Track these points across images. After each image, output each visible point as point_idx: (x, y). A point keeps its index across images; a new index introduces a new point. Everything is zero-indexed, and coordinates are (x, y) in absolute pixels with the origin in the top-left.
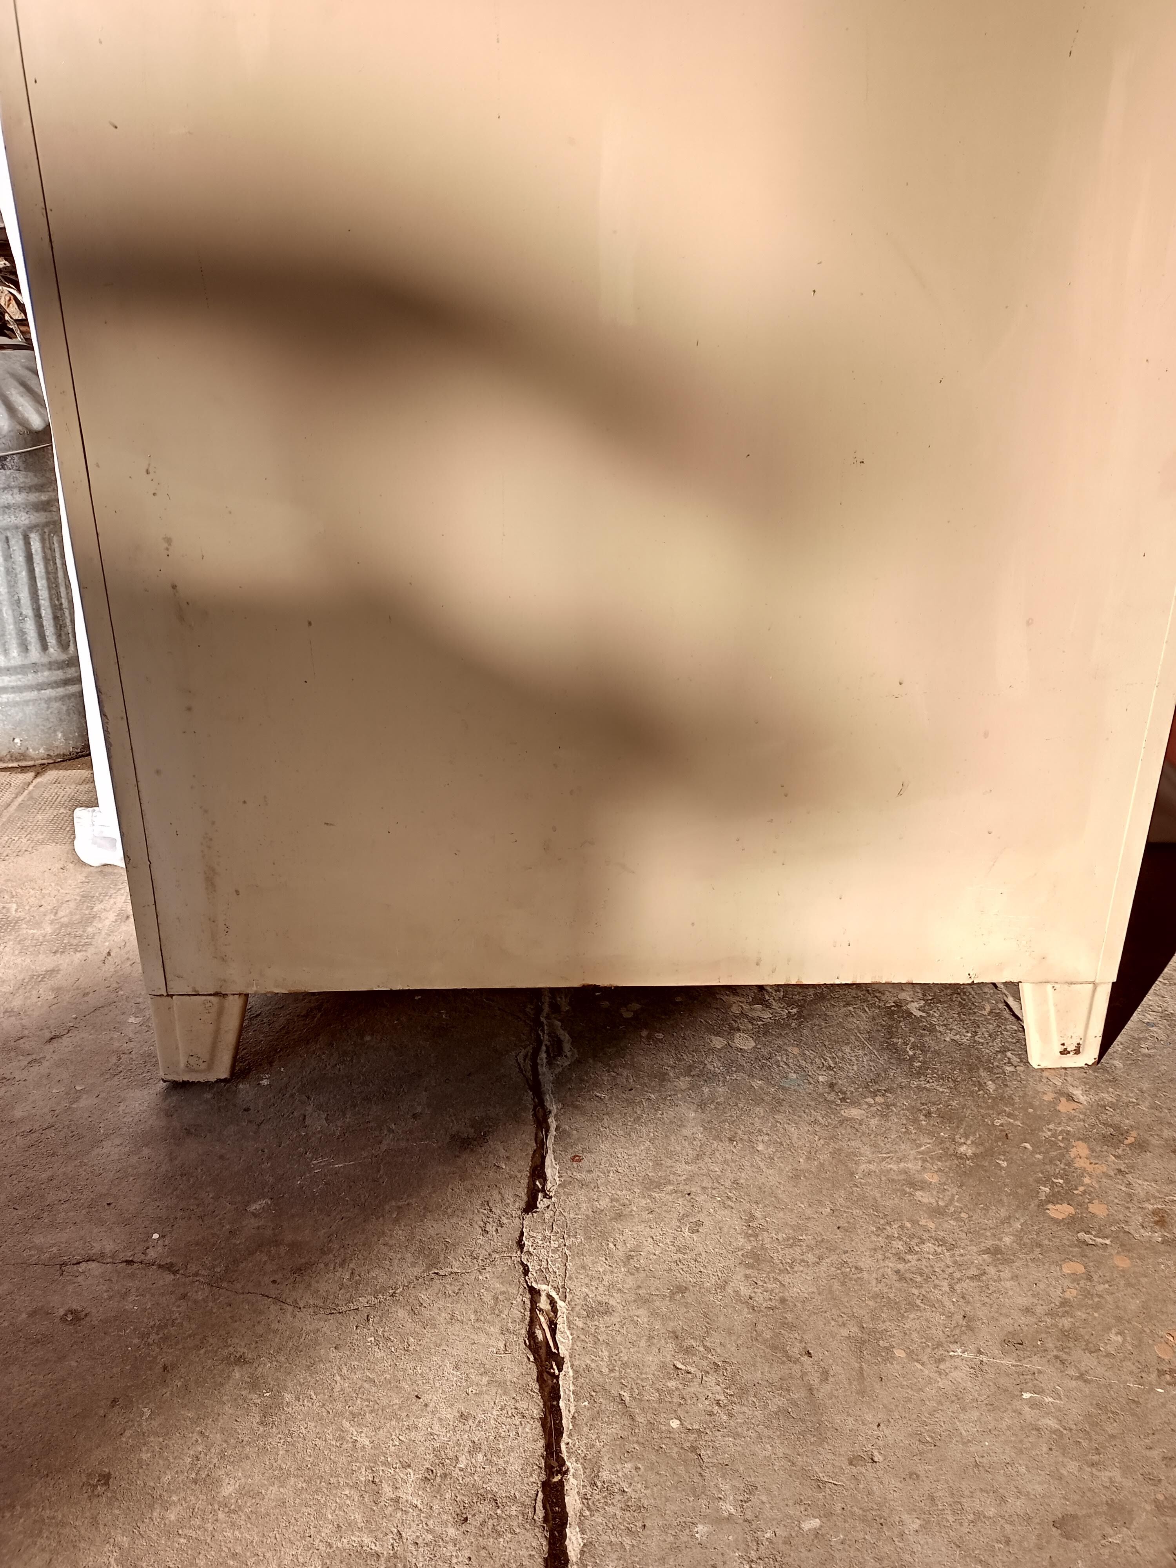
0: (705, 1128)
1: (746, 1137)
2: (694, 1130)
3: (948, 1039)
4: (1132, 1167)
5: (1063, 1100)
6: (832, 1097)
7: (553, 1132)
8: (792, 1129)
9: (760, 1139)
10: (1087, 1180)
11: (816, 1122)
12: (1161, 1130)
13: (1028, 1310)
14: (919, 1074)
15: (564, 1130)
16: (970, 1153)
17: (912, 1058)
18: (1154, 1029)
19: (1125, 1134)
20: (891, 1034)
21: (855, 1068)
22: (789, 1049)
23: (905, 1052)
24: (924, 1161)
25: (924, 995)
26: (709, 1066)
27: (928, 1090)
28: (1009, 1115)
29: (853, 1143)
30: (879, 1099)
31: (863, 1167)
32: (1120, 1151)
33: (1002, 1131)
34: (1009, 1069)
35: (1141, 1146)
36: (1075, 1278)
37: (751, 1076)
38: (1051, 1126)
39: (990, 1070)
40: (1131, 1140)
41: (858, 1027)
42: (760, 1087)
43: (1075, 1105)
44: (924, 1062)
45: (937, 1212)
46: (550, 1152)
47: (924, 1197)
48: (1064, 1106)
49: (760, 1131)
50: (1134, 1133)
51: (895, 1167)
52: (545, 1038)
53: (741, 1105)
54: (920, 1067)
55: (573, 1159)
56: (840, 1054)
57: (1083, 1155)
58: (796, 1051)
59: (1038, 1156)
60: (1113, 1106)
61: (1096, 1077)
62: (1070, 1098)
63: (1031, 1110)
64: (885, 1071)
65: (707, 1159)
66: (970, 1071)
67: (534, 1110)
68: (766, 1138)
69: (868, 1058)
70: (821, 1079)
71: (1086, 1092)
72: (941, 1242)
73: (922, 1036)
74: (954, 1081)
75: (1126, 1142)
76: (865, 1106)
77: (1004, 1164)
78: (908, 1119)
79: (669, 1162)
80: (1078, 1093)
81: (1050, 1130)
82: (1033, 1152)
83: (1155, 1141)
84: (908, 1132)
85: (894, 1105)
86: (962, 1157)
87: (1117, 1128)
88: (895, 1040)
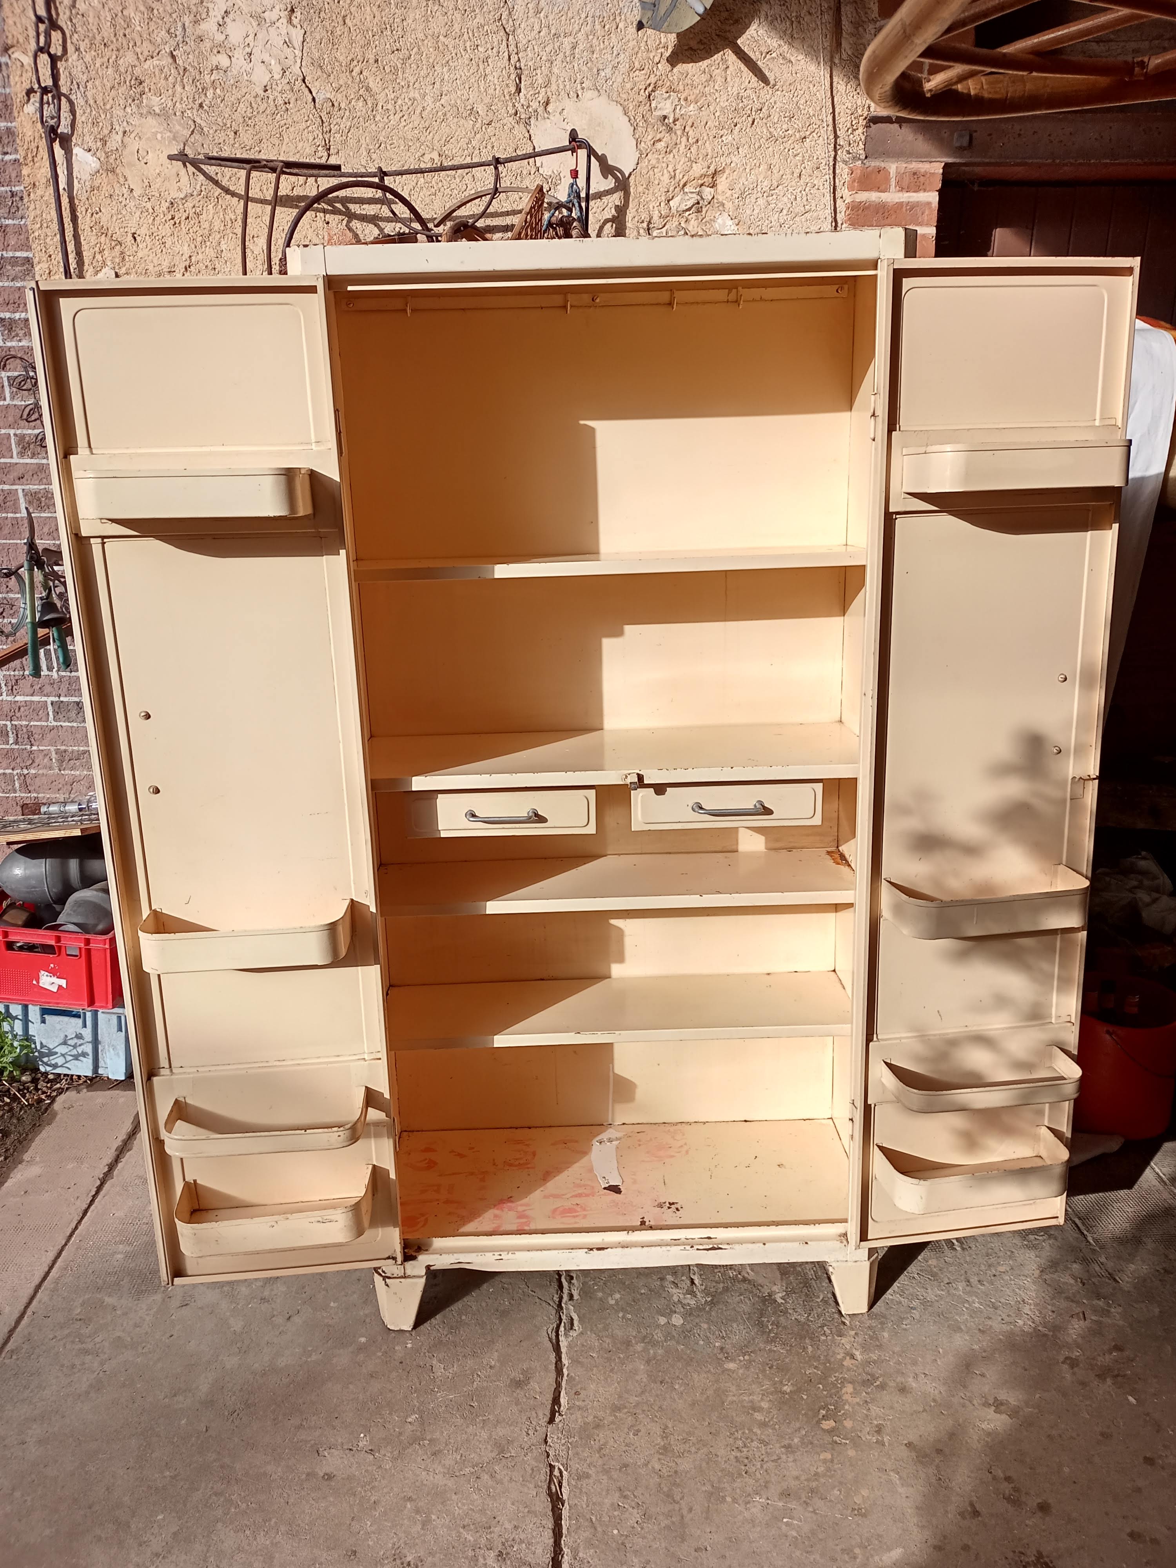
0: (648, 1375)
1: (669, 1381)
2: (642, 1376)
3: (793, 1318)
4: (873, 1400)
5: (848, 1358)
6: (720, 1356)
7: (565, 1377)
8: (695, 1376)
9: (677, 1381)
10: (847, 1407)
11: (709, 1371)
12: (897, 1377)
13: (797, 1478)
14: (773, 1340)
15: (572, 1376)
16: (788, 1391)
17: (770, 1331)
18: (914, 1311)
19: (875, 1379)
20: (762, 1315)
21: (737, 1337)
22: (702, 1325)
23: (767, 1327)
24: (763, 1395)
25: (786, 1288)
26: (655, 1337)
27: (774, 1351)
28: (816, 1368)
29: (727, 1385)
30: (747, 1357)
31: (730, 1398)
32: (869, 1390)
33: (809, 1377)
34: (823, 1338)
35: (882, 1387)
36: (825, 1461)
37: (678, 1343)
38: (837, 1375)
39: (812, 1339)
40: (878, 1383)
41: (744, 1311)
42: (682, 1350)
43: (853, 1361)
44: (776, 1334)
45: (763, 1425)
46: (563, 1389)
47: (758, 1416)
48: (848, 1362)
49: (678, 1377)
50: (881, 1379)
51: (746, 1398)
52: (564, 1317)
53: (670, 1361)
54: (773, 1337)
55: (575, 1393)
56: (730, 1329)
57: (849, 1392)
58: (705, 1326)
59: (825, 1393)
60: (875, 1362)
61: (871, 1343)
62: (853, 1357)
63: (828, 1365)
64: (753, 1339)
65: (647, 1394)
66: (800, 1339)
67: (556, 1364)
68: (681, 1381)
69: (745, 1331)
70: (717, 1344)
71: (861, 1354)
72: (762, 1441)
73: (779, 1316)
74: (791, 1346)
75: (875, 1384)
76: (738, 1362)
77: (805, 1397)
78: (759, 1370)
79: (626, 1396)
80: (858, 1354)
81: (835, 1377)
82: (823, 1390)
83: (892, 1384)
84: (758, 1378)
85: (754, 1361)
86: (785, 1393)
87: (872, 1375)
88: (763, 1319)
